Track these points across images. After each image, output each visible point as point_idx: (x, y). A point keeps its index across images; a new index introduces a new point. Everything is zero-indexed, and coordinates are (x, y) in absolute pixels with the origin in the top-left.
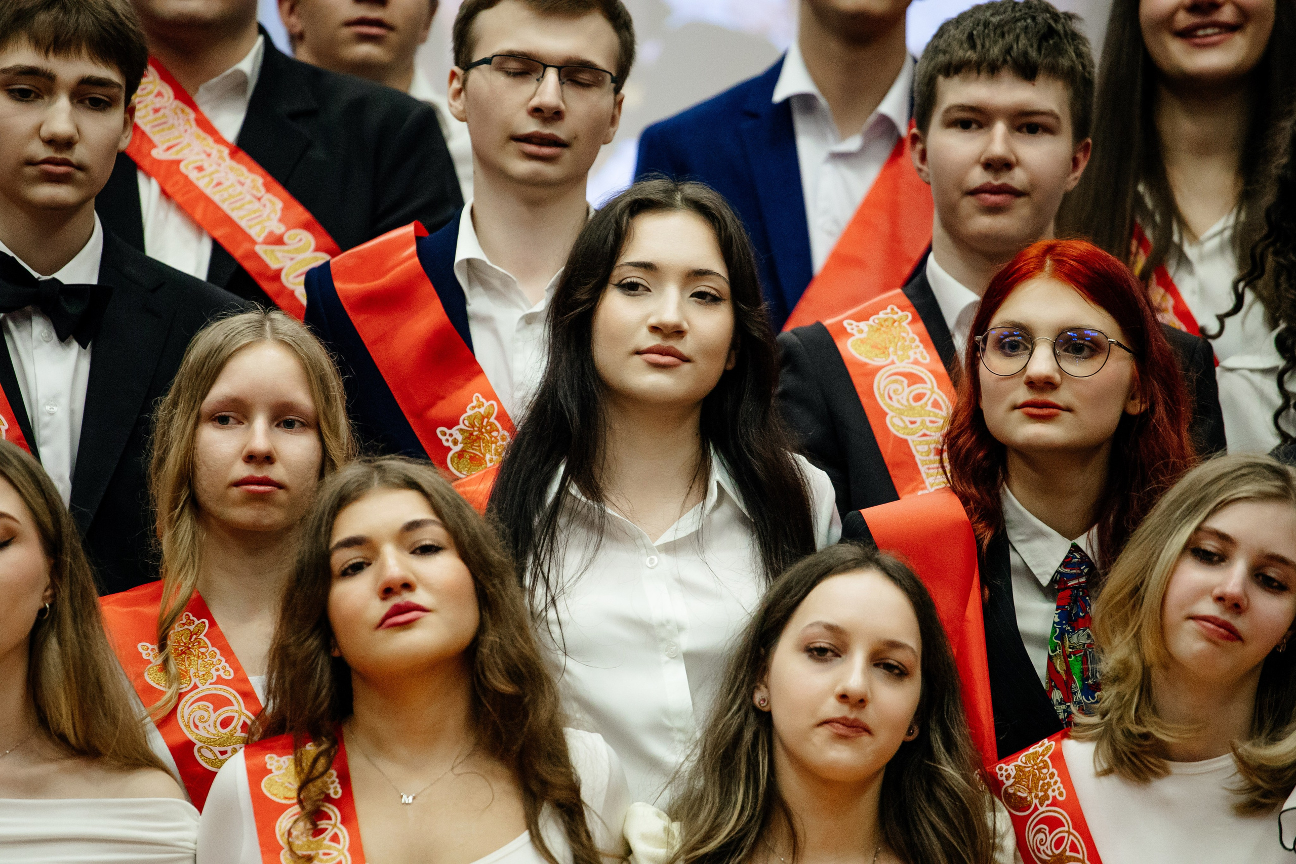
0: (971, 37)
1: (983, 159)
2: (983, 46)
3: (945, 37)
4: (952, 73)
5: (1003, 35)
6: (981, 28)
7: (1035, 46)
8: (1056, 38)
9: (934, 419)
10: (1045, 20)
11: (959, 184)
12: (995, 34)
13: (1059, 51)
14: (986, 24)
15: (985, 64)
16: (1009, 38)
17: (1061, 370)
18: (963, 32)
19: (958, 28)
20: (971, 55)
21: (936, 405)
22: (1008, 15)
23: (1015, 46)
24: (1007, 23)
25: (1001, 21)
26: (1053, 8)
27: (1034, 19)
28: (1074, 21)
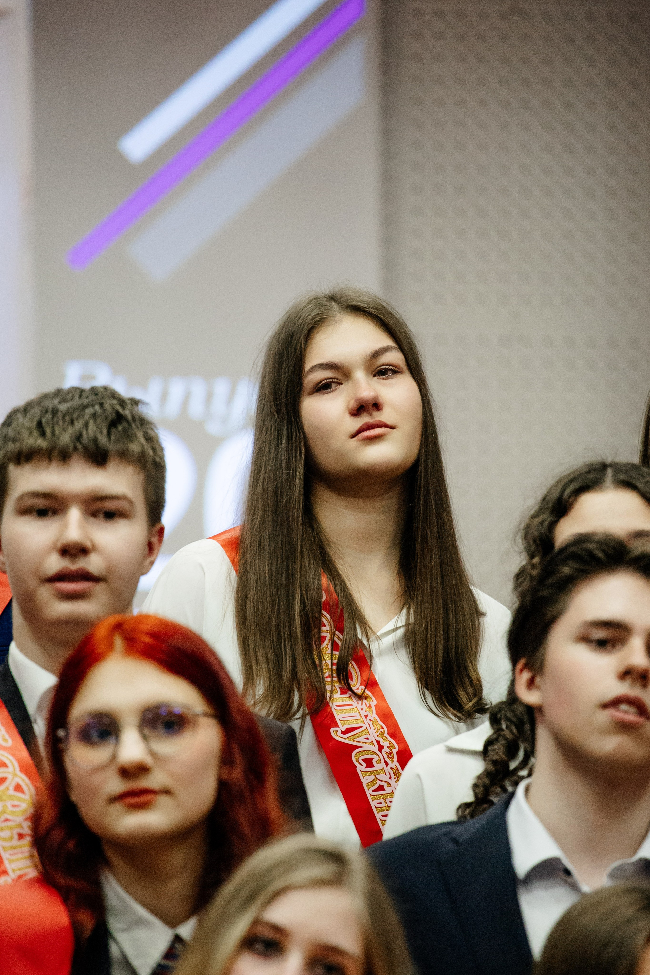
0: (40, 424)
1: (59, 545)
2: (53, 433)
3: (14, 425)
4: (22, 460)
5: (72, 422)
6: (49, 416)
7: (105, 431)
8: (125, 424)
9: (16, 803)
10: (112, 406)
11: (36, 572)
12: (64, 422)
13: (128, 436)
14: (55, 412)
15: (56, 452)
16: (78, 425)
17: (152, 753)
18: (32, 419)
19: (26, 416)
20: (41, 443)
21: (18, 788)
22: (76, 402)
23: (84, 432)
24: (75, 410)
25: (69, 409)
26: (118, 394)
27: (101, 405)
28: (140, 406)
